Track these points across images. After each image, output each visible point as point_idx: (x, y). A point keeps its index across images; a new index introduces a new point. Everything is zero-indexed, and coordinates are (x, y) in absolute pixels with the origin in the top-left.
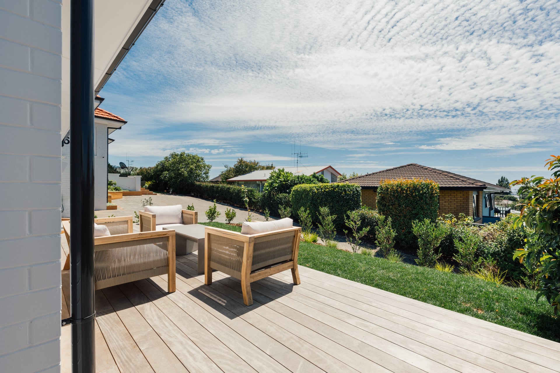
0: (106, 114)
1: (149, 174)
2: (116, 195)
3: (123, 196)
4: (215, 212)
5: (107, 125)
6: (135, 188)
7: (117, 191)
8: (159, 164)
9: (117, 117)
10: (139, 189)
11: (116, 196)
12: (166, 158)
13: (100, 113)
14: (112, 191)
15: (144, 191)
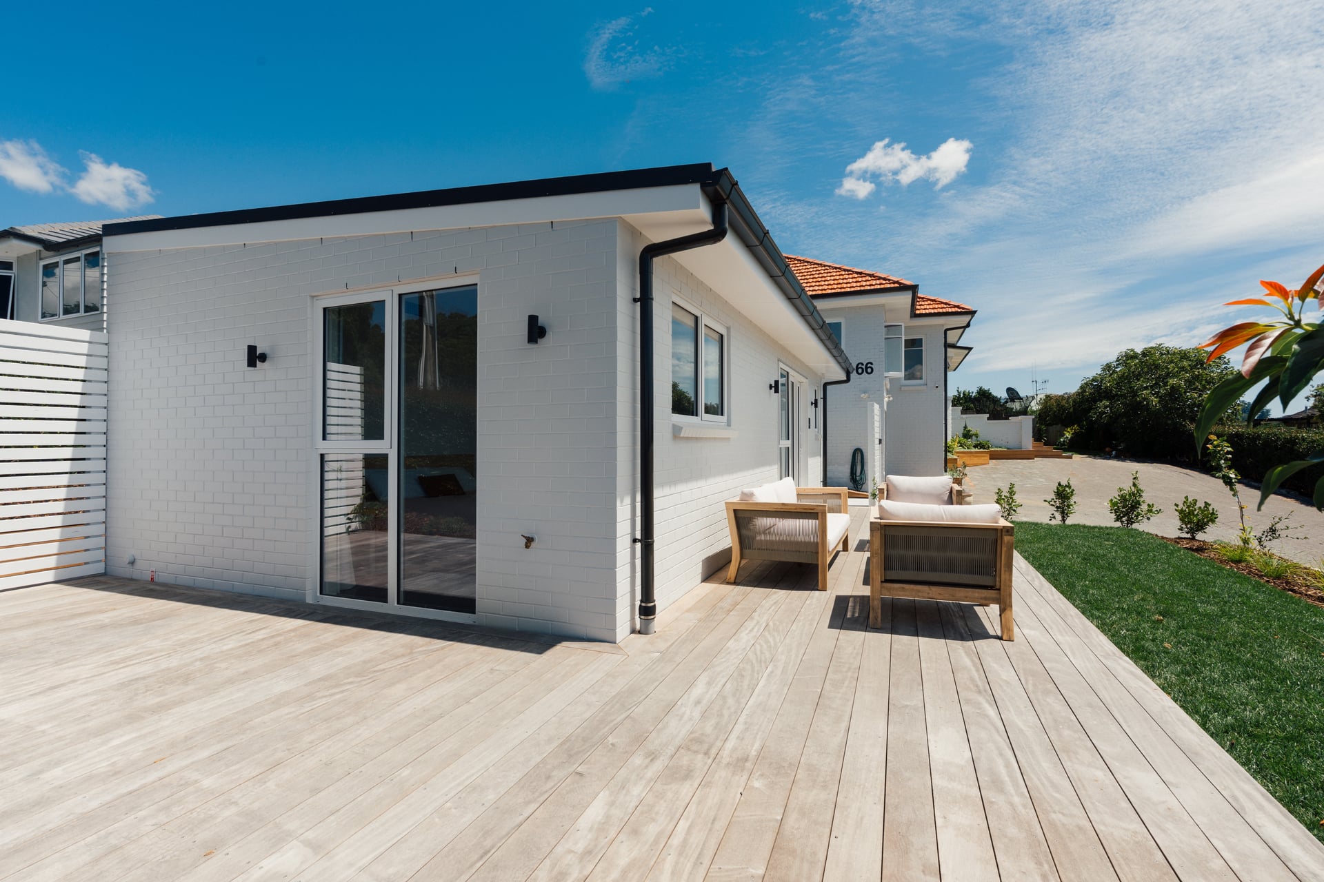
0: (940, 306)
1: (1064, 410)
2: (976, 456)
3: (990, 459)
4: (1136, 505)
5: (943, 325)
6: (1021, 442)
7: (982, 450)
8: (1086, 384)
9: (958, 307)
10: (1028, 443)
11: (975, 460)
12: (1108, 367)
13: (931, 307)
14: (969, 450)
15: (1041, 449)
